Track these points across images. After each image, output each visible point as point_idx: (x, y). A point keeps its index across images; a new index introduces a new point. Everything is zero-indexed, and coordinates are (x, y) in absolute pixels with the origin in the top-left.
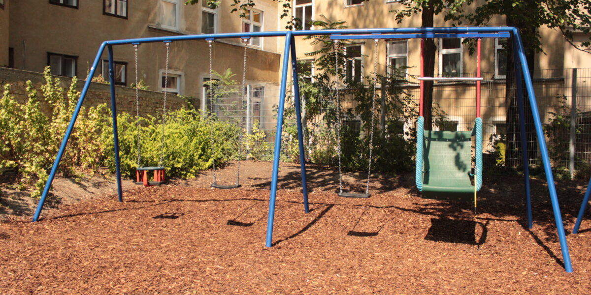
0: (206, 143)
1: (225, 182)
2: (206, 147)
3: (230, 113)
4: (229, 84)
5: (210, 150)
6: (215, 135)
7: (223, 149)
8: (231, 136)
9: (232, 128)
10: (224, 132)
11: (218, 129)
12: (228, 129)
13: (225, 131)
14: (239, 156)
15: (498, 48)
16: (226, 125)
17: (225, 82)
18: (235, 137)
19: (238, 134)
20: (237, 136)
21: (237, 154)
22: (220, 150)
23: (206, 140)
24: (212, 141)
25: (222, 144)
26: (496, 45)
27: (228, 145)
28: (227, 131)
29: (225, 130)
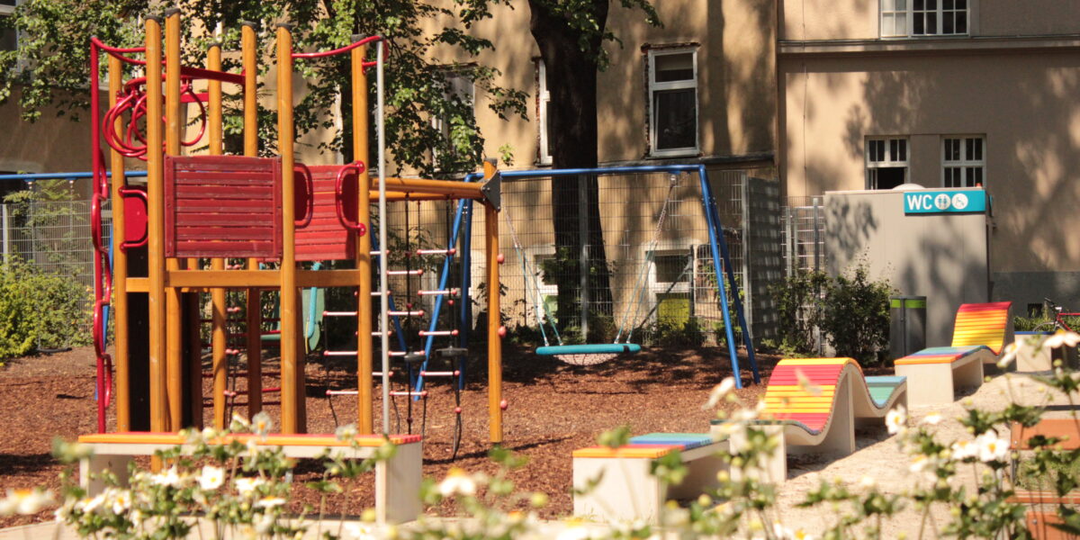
0: (19, 313)
1: (53, 372)
2: (19, 319)
3: (61, 256)
4: (56, 197)
5: (26, 323)
6: (33, 298)
7: (48, 323)
8: (63, 301)
9: (65, 285)
10: (50, 292)
11: (40, 288)
12: (57, 288)
13: (52, 291)
14: (80, 340)
15: (656, 89)
16: (55, 280)
17: (50, 194)
18: (71, 302)
19: (77, 296)
20: (74, 300)
21: (76, 337)
22: (42, 322)
23: (19, 305)
24: (28, 308)
25: (46, 312)
26: (650, 83)
27: (57, 316)
28: (56, 292)
29: (50, 289)
